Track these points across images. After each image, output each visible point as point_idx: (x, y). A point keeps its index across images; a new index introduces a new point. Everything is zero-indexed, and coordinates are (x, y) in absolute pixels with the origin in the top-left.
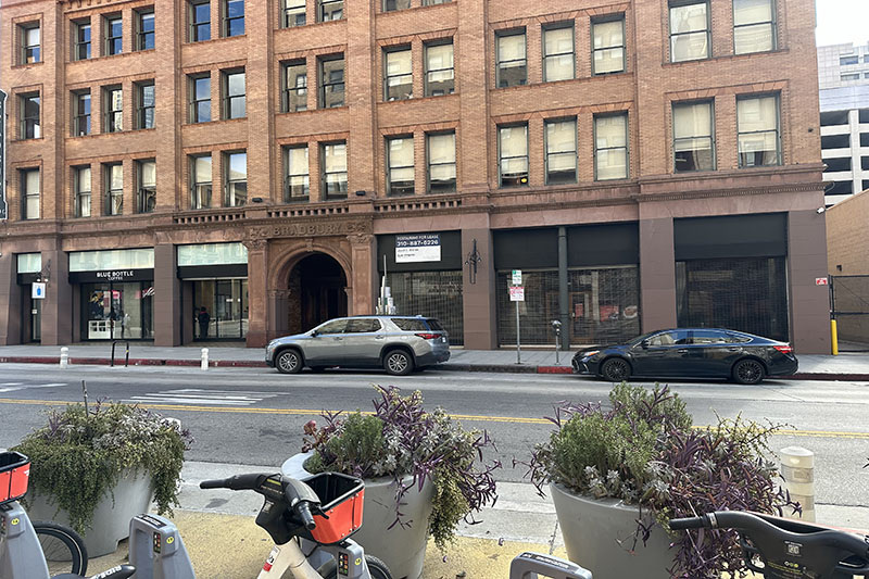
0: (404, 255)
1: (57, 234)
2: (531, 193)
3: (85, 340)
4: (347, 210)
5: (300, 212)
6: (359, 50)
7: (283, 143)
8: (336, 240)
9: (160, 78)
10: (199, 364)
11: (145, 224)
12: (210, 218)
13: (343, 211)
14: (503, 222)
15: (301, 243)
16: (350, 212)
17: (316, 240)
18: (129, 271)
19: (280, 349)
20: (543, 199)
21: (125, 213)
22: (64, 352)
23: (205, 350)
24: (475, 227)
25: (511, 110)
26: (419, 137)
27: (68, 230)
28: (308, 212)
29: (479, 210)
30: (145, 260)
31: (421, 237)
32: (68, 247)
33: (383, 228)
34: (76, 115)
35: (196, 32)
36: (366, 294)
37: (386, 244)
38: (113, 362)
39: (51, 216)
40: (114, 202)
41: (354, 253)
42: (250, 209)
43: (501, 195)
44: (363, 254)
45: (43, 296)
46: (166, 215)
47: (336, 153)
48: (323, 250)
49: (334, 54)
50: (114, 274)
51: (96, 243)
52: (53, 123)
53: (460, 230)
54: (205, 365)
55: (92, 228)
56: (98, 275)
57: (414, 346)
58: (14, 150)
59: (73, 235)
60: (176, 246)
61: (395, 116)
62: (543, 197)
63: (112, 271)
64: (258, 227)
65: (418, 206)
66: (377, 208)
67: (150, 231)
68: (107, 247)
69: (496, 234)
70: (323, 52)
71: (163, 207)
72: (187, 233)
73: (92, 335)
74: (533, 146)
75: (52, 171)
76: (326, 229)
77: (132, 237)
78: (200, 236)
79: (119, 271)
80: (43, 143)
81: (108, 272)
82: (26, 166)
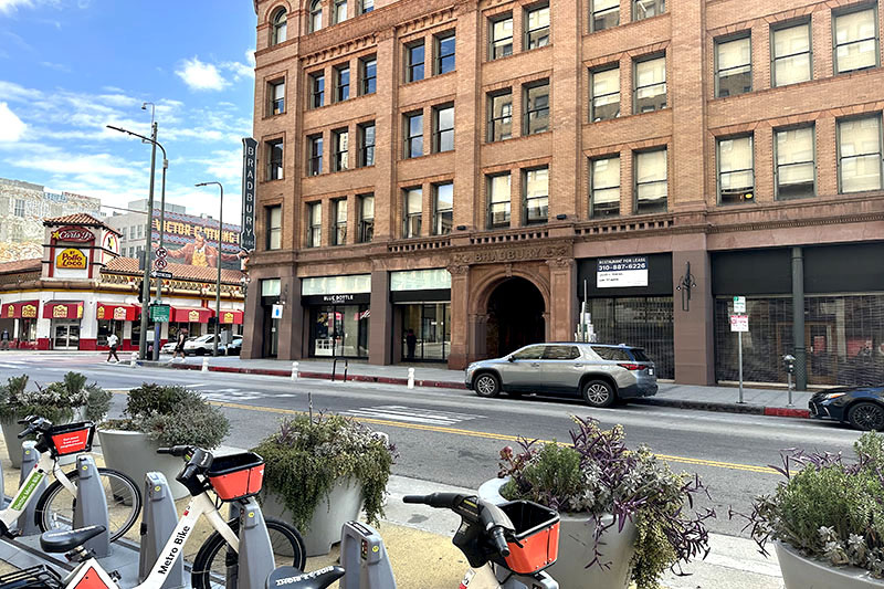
0: (605, 280)
1: (293, 262)
2: (757, 209)
3: (312, 356)
4: (546, 234)
5: (501, 238)
6: (565, 74)
7: (487, 172)
8: (535, 265)
9: (380, 119)
10: (405, 382)
11: (364, 253)
12: (419, 247)
13: (543, 236)
14: (722, 243)
15: (501, 268)
16: (550, 236)
17: (516, 265)
18: (349, 295)
19: (478, 373)
20: (772, 216)
21: (348, 243)
22: (295, 366)
23: (412, 370)
24: (689, 249)
25: (733, 120)
26: (626, 156)
27: (302, 258)
28: (508, 238)
29: (694, 230)
30: (362, 285)
31: (627, 261)
32: (302, 273)
33: (584, 251)
34: (311, 157)
35: (412, 74)
36: (565, 319)
37: (586, 268)
38: (333, 377)
39: (289, 246)
40: (339, 234)
41: (552, 278)
42: (454, 237)
43: (720, 213)
44: (562, 280)
45: (280, 316)
46: (382, 244)
47: (538, 178)
48: (522, 275)
49: (539, 80)
50: (338, 297)
51: (324, 270)
52: (292, 165)
53: (671, 253)
54: (411, 383)
55: (320, 257)
57: (616, 377)
58: (262, 190)
59: (305, 264)
60: (390, 273)
61: (600, 136)
62: (772, 213)
63: (336, 295)
64: (461, 254)
65: (623, 227)
66: (578, 232)
67: (368, 259)
68: (332, 273)
69: (715, 257)
70: (529, 79)
71: (379, 237)
72: (399, 259)
73: (318, 352)
74: (760, 157)
75: (292, 207)
76: (526, 254)
77: (353, 264)
78: (410, 263)
79: (342, 295)
80: (284, 183)
81: (332, 295)
82: (271, 203)
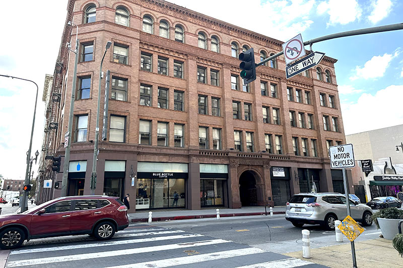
4: (261, 156)
6: (259, 105)
15: (247, 167)
18: (171, 173)
21: (170, 146)
24: (294, 166)
31: (279, 168)
32: (140, 159)
33: (272, 164)
39: (134, 142)
41: (265, 172)
48: (254, 170)
50: (163, 174)
53: (291, 167)
55: (154, 151)
56: (154, 174)
58: (111, 104)
60: (200, 164)
63: (161, 173)
67: (188, 156)
68: (162, 161)
69: (299, 169)
71: (193, 146)
77: (176, 158)
78: (211, 161)
79: (166, 173)
80: (130, 105)
81: (159, 173)
82: (118, 114)
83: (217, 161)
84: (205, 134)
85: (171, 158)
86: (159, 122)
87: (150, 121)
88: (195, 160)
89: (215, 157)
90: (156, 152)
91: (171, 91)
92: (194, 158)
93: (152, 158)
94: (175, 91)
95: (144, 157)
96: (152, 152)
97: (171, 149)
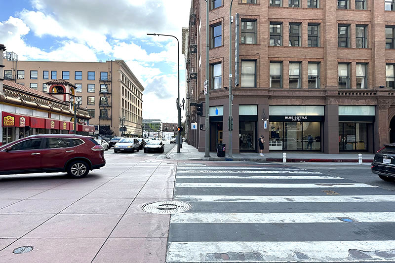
7: (387, 62)
9: (329, 24)
18: (305, 116)
21: (304, 87)
45: (266, 127)
46: (335, 91)
50: (295, 118)
51: (289, 101)
52: (266, 37)
55: (286, 94)
56: (286, 118)
58: (241, 49)
60: (339, 106)
63: (294, 116)
64: (385, 100)
68: (295, 104)
71: (331, 87)
75: (266, 62)
77: (310, 100)
78: (353, 102)
79: (299, 116)
80: (260, 47)
81: (291, 116)
82: (249, 58)
83: (361, 102)
84: (346, 71)
85: (304, 100)
86: (290, 62)
87: (281, 62)
88: (332, 102)
89: (357, 98)
90: (288, 95)
91: (305, 26)
92: (332, 99)
93: (284, 102)
94: (309, 24)
95: (275, 101)
96: (284, 95)
97: (304, 91)
